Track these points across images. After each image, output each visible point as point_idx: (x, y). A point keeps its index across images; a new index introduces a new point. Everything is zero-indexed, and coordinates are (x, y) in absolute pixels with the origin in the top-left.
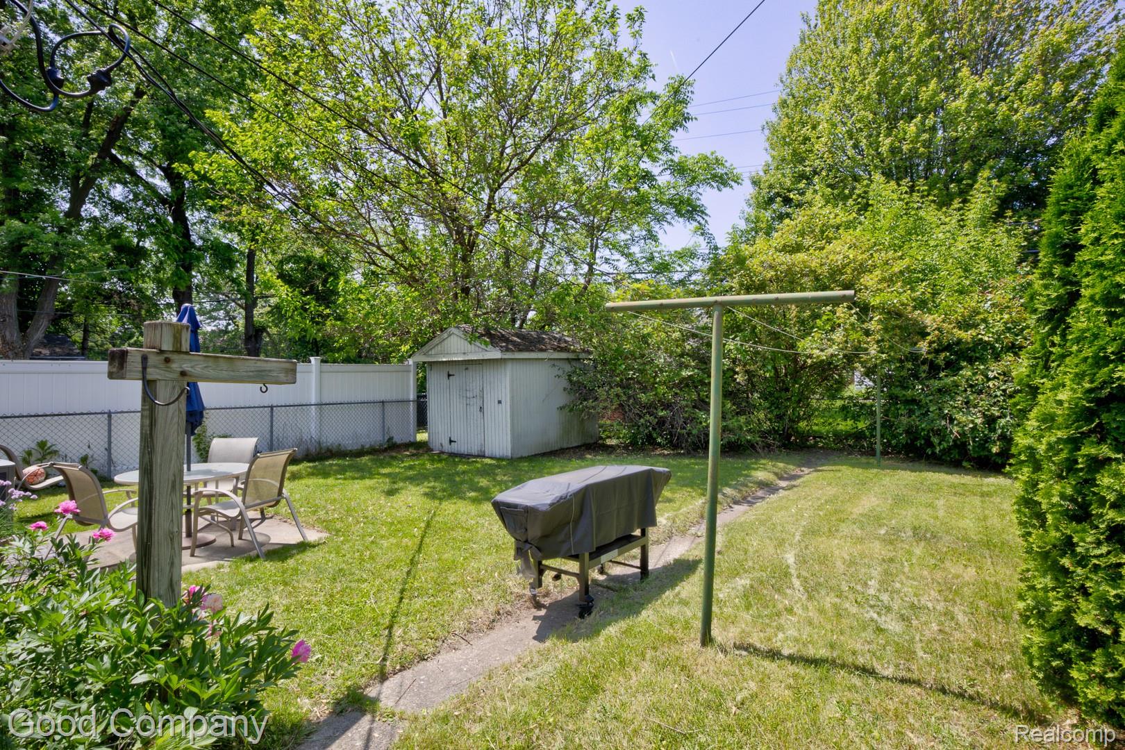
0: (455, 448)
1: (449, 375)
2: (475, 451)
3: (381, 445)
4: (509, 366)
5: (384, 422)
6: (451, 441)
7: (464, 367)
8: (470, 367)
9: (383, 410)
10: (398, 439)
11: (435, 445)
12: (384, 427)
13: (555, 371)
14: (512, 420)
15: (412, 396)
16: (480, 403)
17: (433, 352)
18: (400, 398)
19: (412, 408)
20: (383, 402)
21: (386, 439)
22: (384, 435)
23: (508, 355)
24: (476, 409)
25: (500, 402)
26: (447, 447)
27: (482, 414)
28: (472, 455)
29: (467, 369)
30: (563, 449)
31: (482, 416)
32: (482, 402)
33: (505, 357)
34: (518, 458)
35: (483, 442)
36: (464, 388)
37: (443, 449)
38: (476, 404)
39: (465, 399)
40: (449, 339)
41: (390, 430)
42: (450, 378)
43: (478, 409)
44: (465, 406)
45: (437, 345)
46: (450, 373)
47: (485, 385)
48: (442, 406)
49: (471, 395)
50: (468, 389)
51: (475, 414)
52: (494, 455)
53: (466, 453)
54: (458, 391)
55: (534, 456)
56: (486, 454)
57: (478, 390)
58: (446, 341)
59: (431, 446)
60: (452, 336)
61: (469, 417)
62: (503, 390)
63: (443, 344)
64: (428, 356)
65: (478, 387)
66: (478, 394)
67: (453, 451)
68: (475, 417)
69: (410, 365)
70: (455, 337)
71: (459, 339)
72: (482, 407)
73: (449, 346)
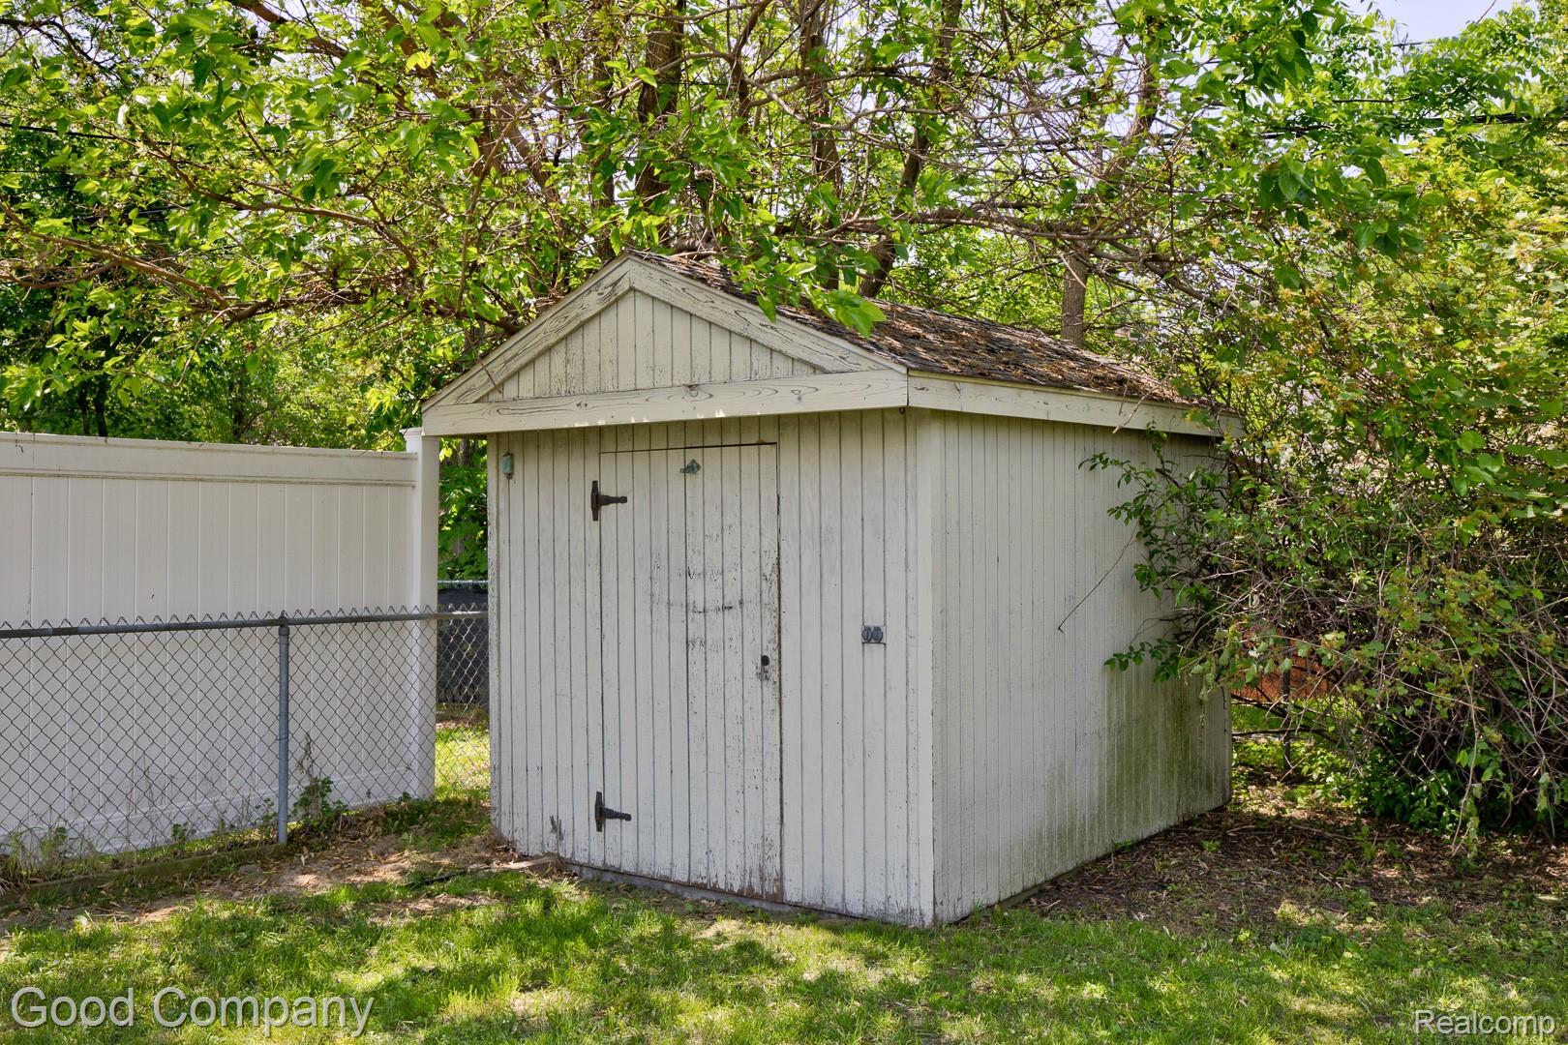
0: (619, 847)
1: (599, 501)
2: (729, 870)
3: (268, 823)
5: (285, 715)
6: (603, 814)
7: (677, 460)
8: (710, 460)
9: (285, 659)
10: (350, 792)
11: (526, 827)
12: (284, 737)
13: (1109, 488)
14: (941, 725)
15: (418, 589)
16: (757, 639)
17: (526, 385)
18: (362, 605)
19: (417, 649)
20: (283, 623)
21: (296, 788)
22: (284, 776)
23: (937, 395)
24: (731, 666)
25: (873, 636)
26: (586, 844)
27: (769, 689)
28: (715, 890)
29: (691, 468)
30: (1119, 851)
31: (774, 704)
32: (769, 631)
33: (922, 401)
34: (961, 922)
35: (773, 830)
36: (677, 563)
37: (566, 852)
38: (736, 643)
39: (678, 613)
40: (608, 321)
41: (315, 753)
42: (607, 511)
43: (752, 666)
44: (679, 647)
45: (549, 349)
46: (605, 490)
47: (789, 550)
48: (563, 646)
49: (714, 599)
50: (696, 566)
51: (734, 687)
52: (834, 901)
53: (681, 876)
54: (643, 578)
55: (1016, 901)
56: (792, 894)
57: (751, 577)
58: (591, 333)
59: (505, 830)
60: (626, 307)
61: (698, 705)
62: (895, 573)
63: (576, 343)
64: (501, 407)
65: (751, 562)
66: (751, 594)
67: (613, 861)
68: (734, 704)
69: (411, 458)
70: (643, 306)
71: (663, 316)
72: (773, 657)
73: (609, 351)
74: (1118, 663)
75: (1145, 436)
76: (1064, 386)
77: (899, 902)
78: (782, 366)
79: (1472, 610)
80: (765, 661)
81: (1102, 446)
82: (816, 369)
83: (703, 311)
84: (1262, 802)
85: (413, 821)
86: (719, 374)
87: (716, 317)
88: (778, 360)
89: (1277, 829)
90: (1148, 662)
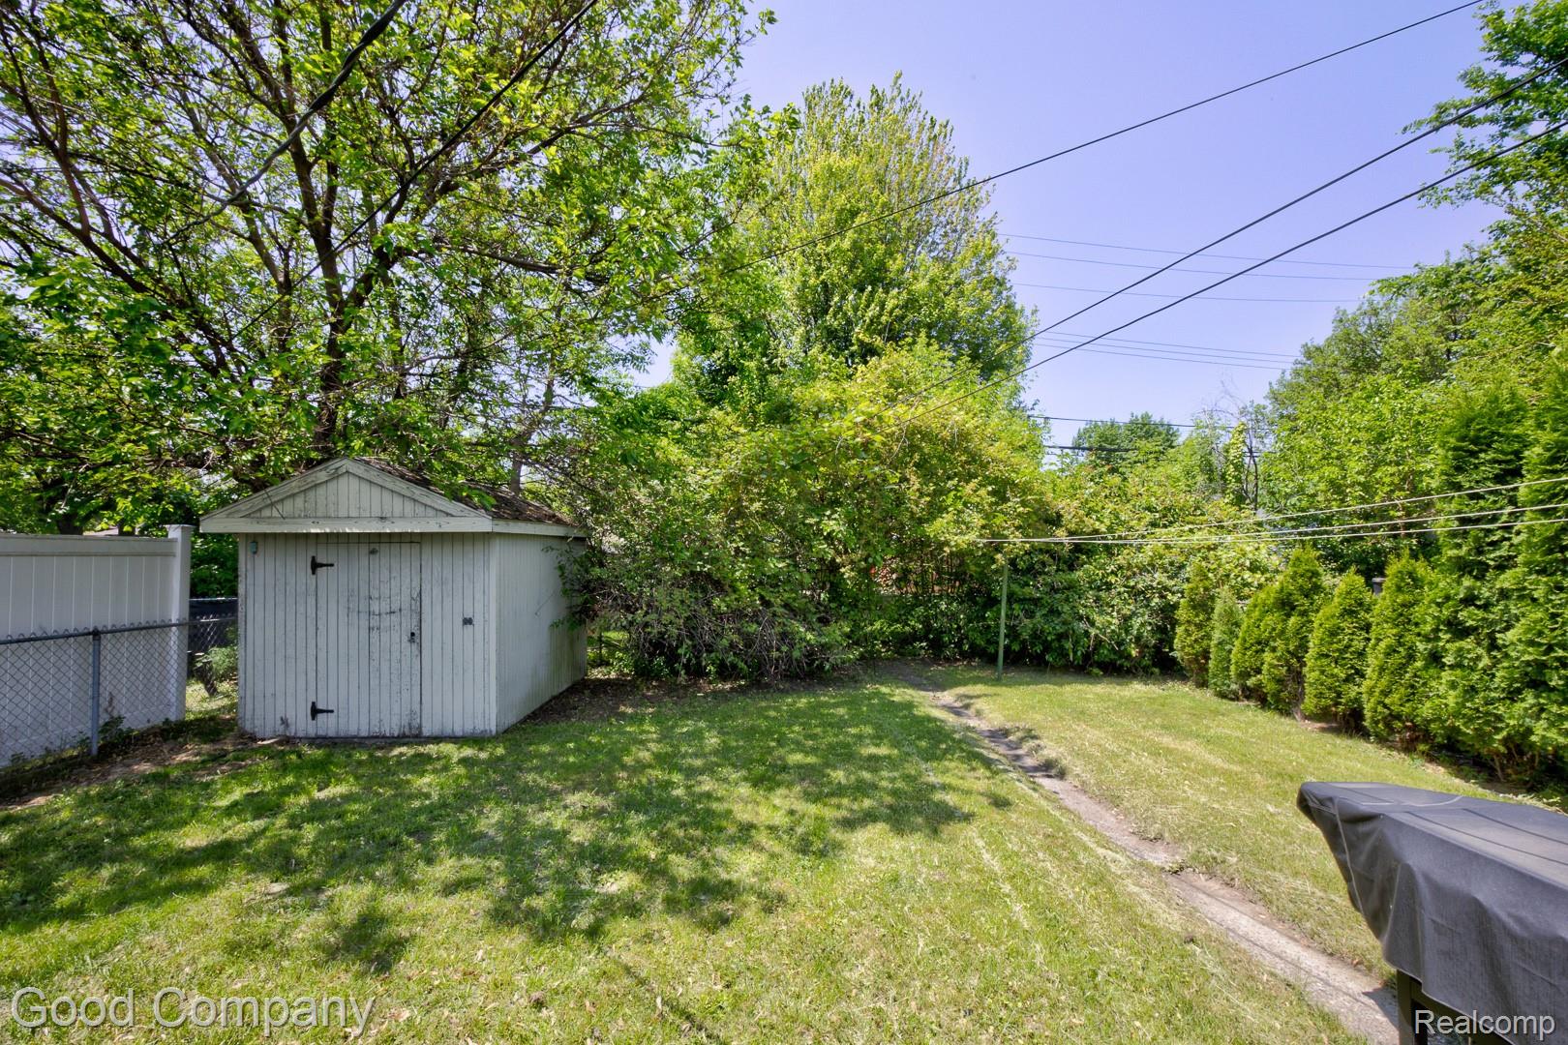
0: (327, 725)
1: (315, 566)
2: (392, 726)
3: (83, 745)
4: (497, 549)
5: (96, 685)
6: (315, 712)
7: (364, 549)
8: (384, 548)
10: (136, 718)
12: (96, 696)
15: (176, 611)
16: (408, 624)
17: (277, 511)
18: (142, 619)
19: (177, 640)
20: (96, 634)
21: (101, 725)
22: (96, 716)
23: (502, 527)
24: (394, 638)
25: (468, 622)
26: (305, 728)
27: (415, 647)
28: (384, 737)
29: (373, 552)
30: (554, 698)
31: (417, 652)
32: (415, 622)
33: (497, 529)
34: (505, 732)
35: (416, 707)
36: (364, 592)
37: (291, 732)
38: (397, 627)
39: (364, 616)
40: (332, 486)
41: (115, 702)
42: (320, 571)
43: (405, 638)
44: (364, 633)
45: (293, 496)
46: (319, 560)
47: (426, 587)
48: (290, 635)
49: (385, 607)
50: (375, 594)
51: (395, 647)
52: (448, 731)
53: (364, 734)
54: (343, 601)
55: (524, 721)
56: (426, 732)
57: (405, 598)
58: (321, 491)
59: (248, 727)
60: (343, 481)
61: (376, 656)
62: (479, 596)
63: (311, 494)
64: (260, 520)
65: (406, 591)
66: (405, 606)
67: (321, 733)
68: (396, 655)
69: (173, 541)
70: (354, 482)
71: (365, 487)
72: (417, 633)
73: (332, 498)
74: (554, 625)
75: (564, 538)
76: (539, 520)
77: (480, 727)
78: (431, 512)
79: (682, 602)
80: (413, 634)
81: (550, 543)
82: (448, 514)
83: (388, 485)
84: (597, 674)
85: (182, 731)
86: (397, 513)
87: (396, 489)
88: (429, 510)
89: (608, 683)
90: (567, 625)
